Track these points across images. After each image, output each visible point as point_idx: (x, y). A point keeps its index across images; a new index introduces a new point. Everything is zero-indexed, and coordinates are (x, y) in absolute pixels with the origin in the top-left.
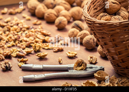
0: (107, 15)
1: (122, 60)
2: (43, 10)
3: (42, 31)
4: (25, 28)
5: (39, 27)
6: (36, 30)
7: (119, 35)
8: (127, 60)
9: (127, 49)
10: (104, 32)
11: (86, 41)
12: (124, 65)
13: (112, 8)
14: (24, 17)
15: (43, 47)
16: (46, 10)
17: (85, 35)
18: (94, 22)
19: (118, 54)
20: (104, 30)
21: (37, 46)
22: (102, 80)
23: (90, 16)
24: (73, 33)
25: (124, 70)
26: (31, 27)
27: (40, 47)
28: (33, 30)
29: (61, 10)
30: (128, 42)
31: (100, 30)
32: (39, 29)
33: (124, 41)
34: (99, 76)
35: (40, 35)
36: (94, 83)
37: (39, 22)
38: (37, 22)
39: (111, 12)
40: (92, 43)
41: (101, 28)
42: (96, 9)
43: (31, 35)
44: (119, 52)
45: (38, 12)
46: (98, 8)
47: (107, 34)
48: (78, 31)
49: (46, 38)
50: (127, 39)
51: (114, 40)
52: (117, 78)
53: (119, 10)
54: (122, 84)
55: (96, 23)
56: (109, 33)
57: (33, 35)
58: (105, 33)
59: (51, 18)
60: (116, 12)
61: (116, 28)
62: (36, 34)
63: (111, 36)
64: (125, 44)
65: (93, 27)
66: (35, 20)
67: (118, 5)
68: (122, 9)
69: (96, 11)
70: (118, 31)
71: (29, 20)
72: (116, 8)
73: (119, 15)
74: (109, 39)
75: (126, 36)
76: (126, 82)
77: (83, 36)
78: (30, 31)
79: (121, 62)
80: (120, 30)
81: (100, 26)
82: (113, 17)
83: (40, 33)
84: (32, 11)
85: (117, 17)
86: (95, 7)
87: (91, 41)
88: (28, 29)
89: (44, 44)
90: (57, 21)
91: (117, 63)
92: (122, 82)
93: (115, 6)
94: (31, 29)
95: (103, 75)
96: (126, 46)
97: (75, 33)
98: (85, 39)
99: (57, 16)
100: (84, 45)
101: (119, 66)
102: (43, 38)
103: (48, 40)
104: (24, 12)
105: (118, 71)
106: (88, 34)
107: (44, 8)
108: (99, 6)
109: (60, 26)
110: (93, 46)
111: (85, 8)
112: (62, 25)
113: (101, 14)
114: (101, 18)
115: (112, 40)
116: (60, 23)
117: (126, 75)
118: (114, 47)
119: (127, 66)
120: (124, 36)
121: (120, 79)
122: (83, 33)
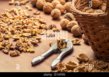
0: (90, 9)
1: (99, 45)
2: (42, 3)
3: (40, 19)
4: (26, 16)
5: (38, 16)
6: (35, 18)
7: (98, 25)
8: (104, 45)
9: (104, 37)
10: (85, 22)
11: (74, 29)
12: (101, 50)
13: (95, 4)
14: (27, 8)
15: (39, 32)
16: (44, 3)
17: (74, 24)
18: (78, 13)
19: (96, 40)
20: (85, 20)
21: (33, 31)
22: (82, 61)
23: (75, 9)
24: (64, 22)
25: (101, 54)
26: (31, 16)
27: (36, 32)
28: (32, 18)
29: (57, 4)
30: (104, 31)
31: (83, 20)
32: (38, 18)
33: (101, 30)
34: (81, 58)
35: (38, 22)
36: (75, 63)
37: (38, 12)
38: (37, 12)
39: (95, 7)
40: (79, 31)
41: (83, 19)
42: (82, 3)
43: (30, 22)
44: (97, 39)
45: (38, 4)
46: (84, 2)
47: (88, 23)
48: (68, 21)
49: (42, 25)
50: (104, 28)
51: (93, 29)
52: (96, 60)
53: (102, 5)
54: (98, 65)
55: (80, 15)
56: (90, 23)
57: (31, 22)
58: (87, 23)
59: (48, 10)
60: (99, 7)
61: (95, 19)
62: (34, 22)
63: (91, 25)
64: (102, 32)
65: (78, 18)
66: (35, 11)
67: (101, 1)
68: (104, 4)
69: (82, 5)
70: (97, 21)
71: (31, 10)
72: (99, 3)
73: (101, 10)
74: (89, 28)
75: (103, 26)
76: (102, 63)
77: (72, 25)
78: (29, 19)
79: (99, 47)
80: (99, 21)
81: (83, 17)
82: (95, 11)
83: (37, 21)
84: (34, 3)
85: (98, 10)
86: (81, 2)
87: (78, 29)
88: (28, 17)
89: (40, 30)
90: (53, 12)
91: (96, 48)
92: (99, 64)
93: (98, 2)
94: (31, 17)
95: (84, 57)
96: (103, 35)
97: (66, 22)
98: (73, 28)
99: (53, 8)
100: (72, 32)
101: (97, 50)
102: (40, 25)
103: (43, 27)
104: (27, 4)
105: (96, 54)
106: (76, 23)
107: (43, 2)
108: (85, 1)
109: (55, 16)
110: (79, 34)
111: (73, 2)
112: (56, 15)
113: (86, 7)
114: (85, 11)
115: (92, 29)
116: (55, 14)
117: (102, 58)
118: (93, 35)
119: (104, 51)
120: (101, 26)
121: (98, 61)
122: (72, 23)
